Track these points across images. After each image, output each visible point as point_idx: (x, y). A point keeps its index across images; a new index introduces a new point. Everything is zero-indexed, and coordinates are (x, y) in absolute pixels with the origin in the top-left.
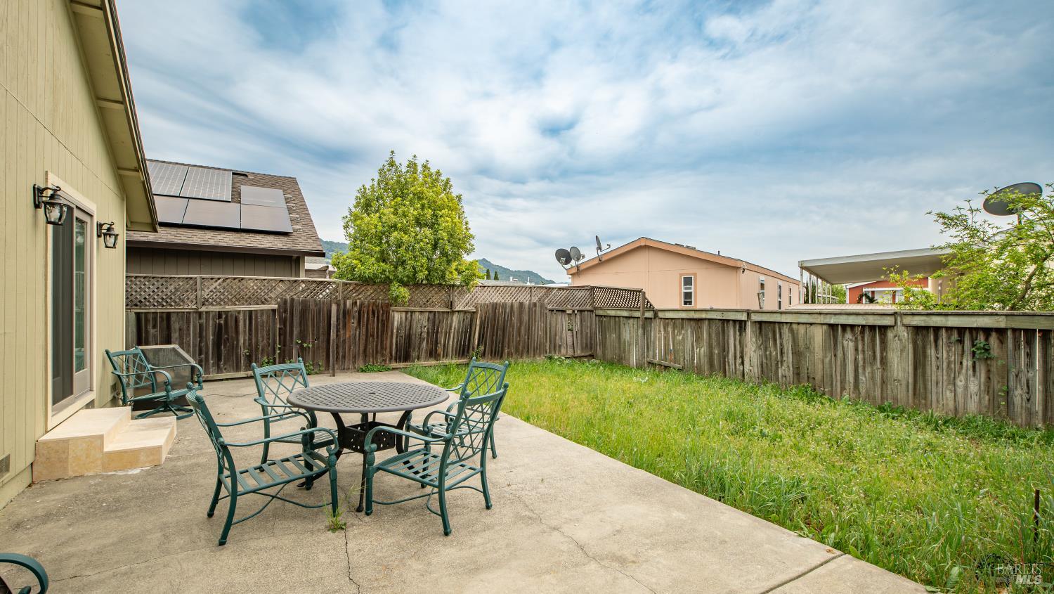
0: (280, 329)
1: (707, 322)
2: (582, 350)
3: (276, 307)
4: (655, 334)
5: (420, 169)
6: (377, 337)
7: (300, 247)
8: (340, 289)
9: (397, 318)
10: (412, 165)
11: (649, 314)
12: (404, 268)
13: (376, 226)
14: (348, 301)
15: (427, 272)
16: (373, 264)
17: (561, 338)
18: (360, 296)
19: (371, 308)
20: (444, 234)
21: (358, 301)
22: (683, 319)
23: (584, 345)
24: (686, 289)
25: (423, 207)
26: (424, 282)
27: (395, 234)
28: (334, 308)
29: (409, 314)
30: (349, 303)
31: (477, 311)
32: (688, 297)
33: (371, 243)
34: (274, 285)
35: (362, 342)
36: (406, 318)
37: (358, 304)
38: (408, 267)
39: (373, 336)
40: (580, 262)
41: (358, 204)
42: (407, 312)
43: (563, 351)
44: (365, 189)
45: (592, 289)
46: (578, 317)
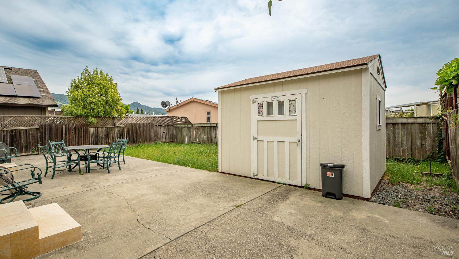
0: (40, 135)
1: (206, 127)
2: (169, 140)
3: (38, 127)
4: (192, 132)
5: (99, 73)
6: (83, 138)
7: (46, 103)
8: (66, 120)
9: (92, 130)
10: (96, 72)
11: (190, 126)
12: (94, 111)
13: (81, 96)
14: (70, 124)
15: (103, 113)
16: (81, 110)
17: (160, 136)
18: (75, 122)
19: (80, 127)
20: (110, 99)
21: (74, 124)
22: (200, 127)
23: (170, 138)
24: (208, 116)
25: (101, 88)
26: (102, 116)
27: (90, 99)
28: (64, 127)
29: (97, 129)
30: (70, 125)
31: (125, 126)
32: (208, 119)
33: (79, 102)
34: (37, 119)
35: (77, 140)
36: (95, 130)
37: (74, 125)
38: (96, 111)
39: (81, 137)
40: (170, 107)
41: (72, 86)
42: (95, 128)
43: (161, 140)
44: (75, 80)
45: (172, 117)
46: (167, 127)
